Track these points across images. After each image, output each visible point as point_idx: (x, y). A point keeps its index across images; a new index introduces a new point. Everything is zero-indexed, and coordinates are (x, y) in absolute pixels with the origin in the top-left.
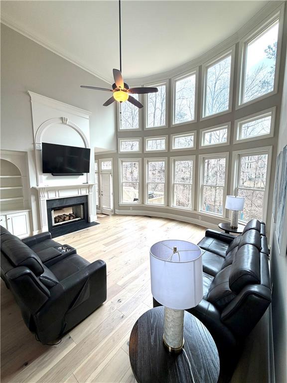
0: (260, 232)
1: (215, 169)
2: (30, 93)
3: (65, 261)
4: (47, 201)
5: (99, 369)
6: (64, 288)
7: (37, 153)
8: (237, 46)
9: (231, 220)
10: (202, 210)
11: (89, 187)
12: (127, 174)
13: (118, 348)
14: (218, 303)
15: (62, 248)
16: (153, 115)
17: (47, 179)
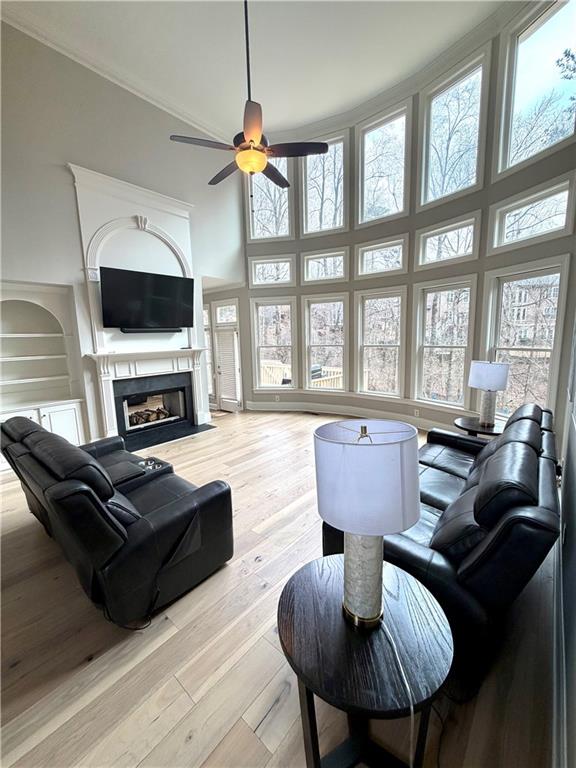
0: (540, 424)
1: (449, 323)
2: (73, 167)
3: (152, 485)
4: (114, 381)
5: (223, 670)
6: (152, 526)
7: (90, 287)
8: (496, 42)
9: (480, 413)
10: (419, 396)
11: (194, 355)
12: (268, 337)
13: (257, 636)
14: (452, 550)
15: (147, 464)
16: (318, 213)
17: (113, 339)
